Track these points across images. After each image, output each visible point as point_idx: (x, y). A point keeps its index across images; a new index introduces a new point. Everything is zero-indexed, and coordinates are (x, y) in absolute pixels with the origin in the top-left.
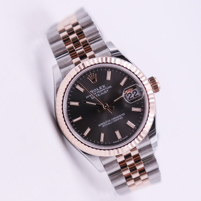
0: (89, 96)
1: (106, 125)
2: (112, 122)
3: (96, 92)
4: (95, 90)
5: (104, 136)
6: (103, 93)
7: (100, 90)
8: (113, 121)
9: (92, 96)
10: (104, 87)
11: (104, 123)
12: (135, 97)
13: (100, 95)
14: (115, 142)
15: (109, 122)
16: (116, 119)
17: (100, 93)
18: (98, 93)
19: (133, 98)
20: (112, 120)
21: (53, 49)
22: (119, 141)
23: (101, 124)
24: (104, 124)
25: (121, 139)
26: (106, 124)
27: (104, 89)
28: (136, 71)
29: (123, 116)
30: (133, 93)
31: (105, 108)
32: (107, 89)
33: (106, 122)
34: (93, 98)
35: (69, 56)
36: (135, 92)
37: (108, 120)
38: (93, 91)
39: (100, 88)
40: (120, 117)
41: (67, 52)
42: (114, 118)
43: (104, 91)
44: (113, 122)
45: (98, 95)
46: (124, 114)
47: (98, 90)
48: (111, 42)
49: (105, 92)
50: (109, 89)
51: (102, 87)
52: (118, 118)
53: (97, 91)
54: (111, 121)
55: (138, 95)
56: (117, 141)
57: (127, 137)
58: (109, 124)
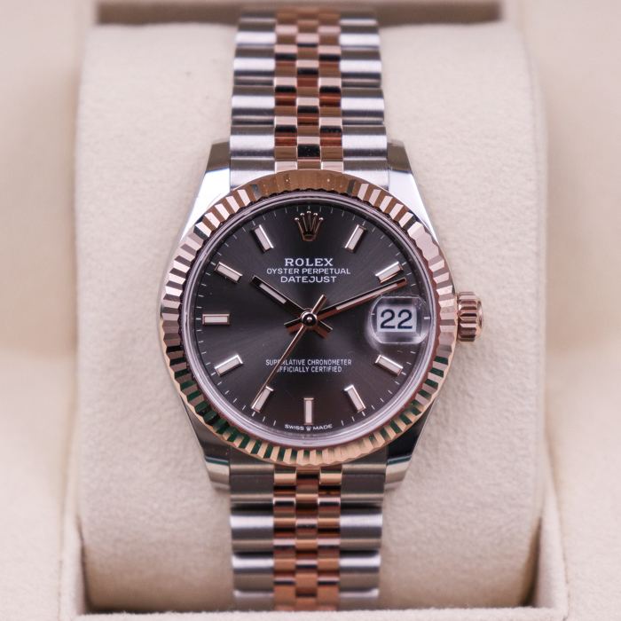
0: (277, 271)
1: (289, 370)
2: (305, 369)
3: (300, 268)
4: (299, 262)
5: (270, 397)
6: (319, 279)
7: (314, 267)
8: (310, 367)
9: (283, 274)
10: (328, 262)
12: (400, 327)
13: (307, 280)
14: (291, 427)
15: (298, 366)
16: (323, 366)
17: (309, 276)
18: (306, 274)
19: (393, 327)
20: (310, 362)
22: (302, 428)
23: (275, 362)
25: (312, 426)
26: (289, 366)
27: (325, 271)
29: (342, 366)
30: (400, 315)
31: (306, 317)
32: (334, 274)
33: (291, 363)
34: (284, 279)
36: (405, 315)
37: (300, 359)
38: (294, 263)
39: (316, 262)
40: (334, 365)
42: (316, 362)
43: (323, 274)
44: (310, 370)
45: (300, 279)
46: (350, 362)
47: (308, 265)
49: (326, 280)
50: (339, 276)
51: (324, 262)
52: (328, 366)
53: (304, 266)
54: (307, 365)
55: (410, 327)
56: (297, 428)
57: (329, 426)
58: (297, 369)
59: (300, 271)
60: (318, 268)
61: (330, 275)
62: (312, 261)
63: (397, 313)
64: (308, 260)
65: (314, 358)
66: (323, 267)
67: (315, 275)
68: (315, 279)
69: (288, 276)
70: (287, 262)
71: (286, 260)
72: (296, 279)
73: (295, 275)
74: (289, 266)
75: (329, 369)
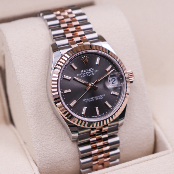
0: (80, 75)
2: (93, 100)
3: (86, 72)
4: (85, 71)
6: (91, 74)
8: (95, 99)
9: (82, 75)
10: (93, 69)
11: (87, 99)
14: (93, 117)
15: (91, 99)
16: (98, 98)
17: (88, 74)
18: (87, 74)
23: (85, 100)
24: (87, 100)
26: (89, 100)
27: (92, 72)
29: (103, 97)
32: (95, 72)
34: (82, 76)
37: (91, 97)
38: (84, 71)
39: (89, 70)
42: (96, 97)
43: (92, 73)
44: (95, 100)
46: (104, 95)
47: (87, 71)
49: (93, 74)
51: (91, 69)
52: (99, 97)
53: (87, 72)
54: (94, 99)
57: (103, 114)
58: (91, 101)
59: (86, 73)
60: (90, 71)
61: (94, 73)
62: (88, 70)
64: (87, 70)
65: (95, 96)
66: (92, 71)
67: (90, 73)
68: (90, 75)
69: (83, 75)
70: (82, 72)
71: (82, 71)
72: (85, 76)
73: (85, 75)
75: (100, 98)
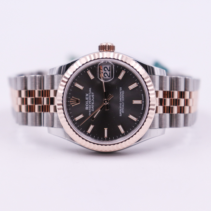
0: (90, 112)
1: (123, 109)
2: (123, 103)
4: (87, 105)
5: (132, 115)
6: (93, 98)
7: (89, 100)
8: (122, 101)
9: (91, 110)
11: (120, 110)
12: (109, 71)
13: (93, 102)
14: (143, 108)
15: (122, 105)
16: (122, 97)
17: (92, 101)
18: (91, 103)
19: (110, 73)
20: (121, 101)
21: (32, 125)
22: (143, 104)
23: (120, 113)
24: (122, 110)
25: (142, 101)
26: (122, 108)
27: (90, 96)
28: (86, 59)
29: (122, 90)
30: (106, 71)
31: (107, 103)
32: (91, 93)
33: (121, 108)
34: (93, 110)
35: (45, 113)
36: (106, 69)
37: (119, 105)
38: (87, 107)
39: (87, 99)
40: (122, 93)
41: (41, 113)
42: (121, 99)
43: (91, 97)
44: (123, 101)
45: (93, 104)
46: (121, 88)
48: (50, 70)
49: (93, 96)
50: (92, 92)
51: (87, 96)
52: (122, 95)
53: (88, 103)
54: (122, 102)
55: (110, 67)
56: (143, 106)
57: (142, 95)
58: (123, 106)
59: (90, 104)
60: (89, 98)
61: (91, 95)
62: (87, 100)
63: (105, 72)
64: (86, 102)
65: (119, 100)
66: (89, 97)
67: (91, 99)
68: (93, 99)
69: (92, 108)
70: (87, 109)
71: (86, 109)
72: (93, 106)
73: (91, 106)
74: (88, 108)
